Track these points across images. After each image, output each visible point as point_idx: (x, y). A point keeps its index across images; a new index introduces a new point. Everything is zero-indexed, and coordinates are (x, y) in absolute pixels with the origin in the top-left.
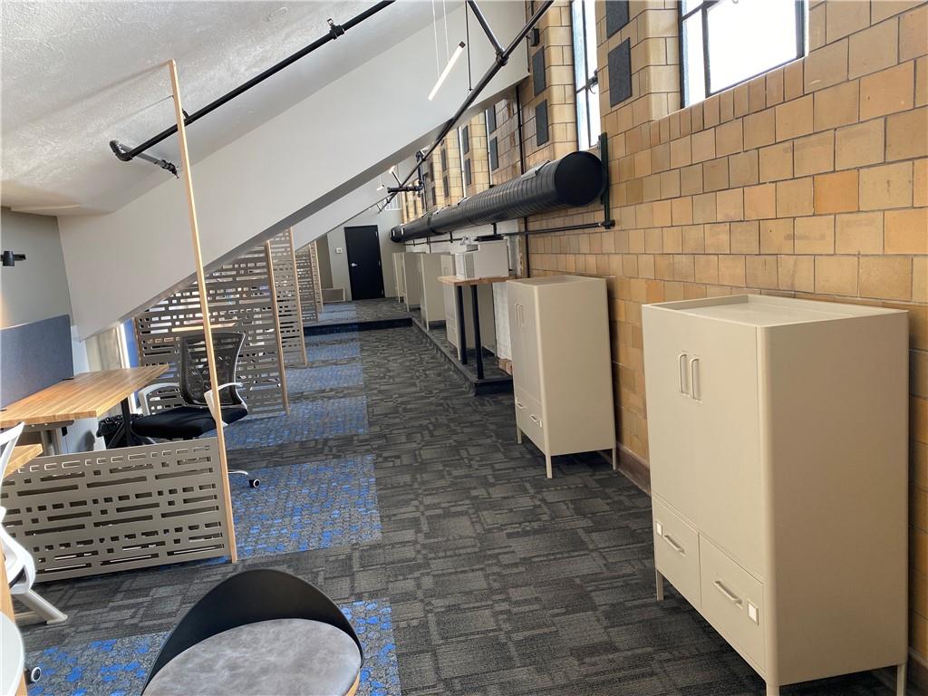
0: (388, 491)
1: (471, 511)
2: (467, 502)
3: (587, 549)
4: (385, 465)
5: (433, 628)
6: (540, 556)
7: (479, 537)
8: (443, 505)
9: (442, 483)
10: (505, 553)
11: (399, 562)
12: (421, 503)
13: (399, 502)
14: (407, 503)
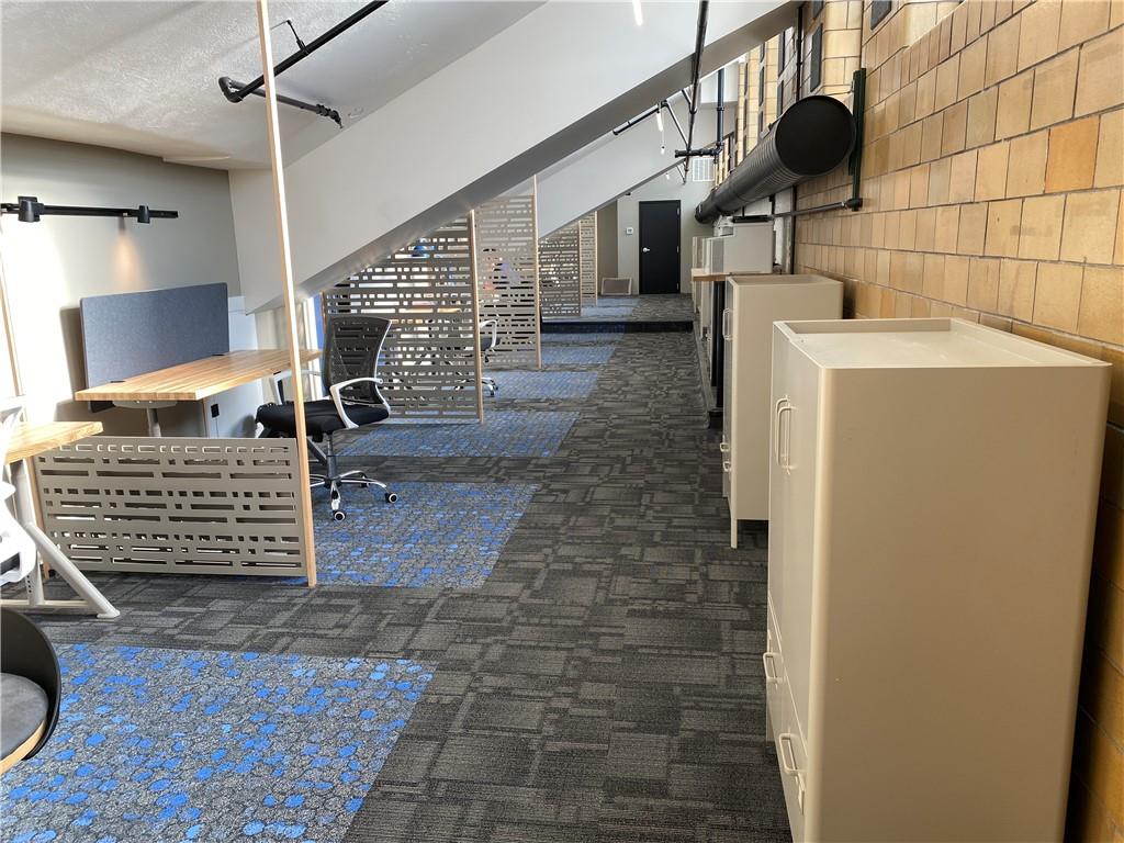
0: (527, 532)
1: (606, 573)
2: (609, 560)
3: (719, 650)
4: (546, 499)
5: (463, 712)
6: (651, 647)
7: (594, 609)
8: (578, 560)
9: (597, 531)
10: (611, 635)
11: (481, 620)
12: (554, 552)
13: (531, 546)
14: (539, 549)
